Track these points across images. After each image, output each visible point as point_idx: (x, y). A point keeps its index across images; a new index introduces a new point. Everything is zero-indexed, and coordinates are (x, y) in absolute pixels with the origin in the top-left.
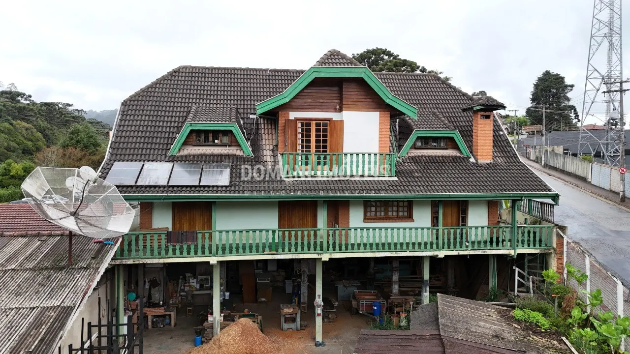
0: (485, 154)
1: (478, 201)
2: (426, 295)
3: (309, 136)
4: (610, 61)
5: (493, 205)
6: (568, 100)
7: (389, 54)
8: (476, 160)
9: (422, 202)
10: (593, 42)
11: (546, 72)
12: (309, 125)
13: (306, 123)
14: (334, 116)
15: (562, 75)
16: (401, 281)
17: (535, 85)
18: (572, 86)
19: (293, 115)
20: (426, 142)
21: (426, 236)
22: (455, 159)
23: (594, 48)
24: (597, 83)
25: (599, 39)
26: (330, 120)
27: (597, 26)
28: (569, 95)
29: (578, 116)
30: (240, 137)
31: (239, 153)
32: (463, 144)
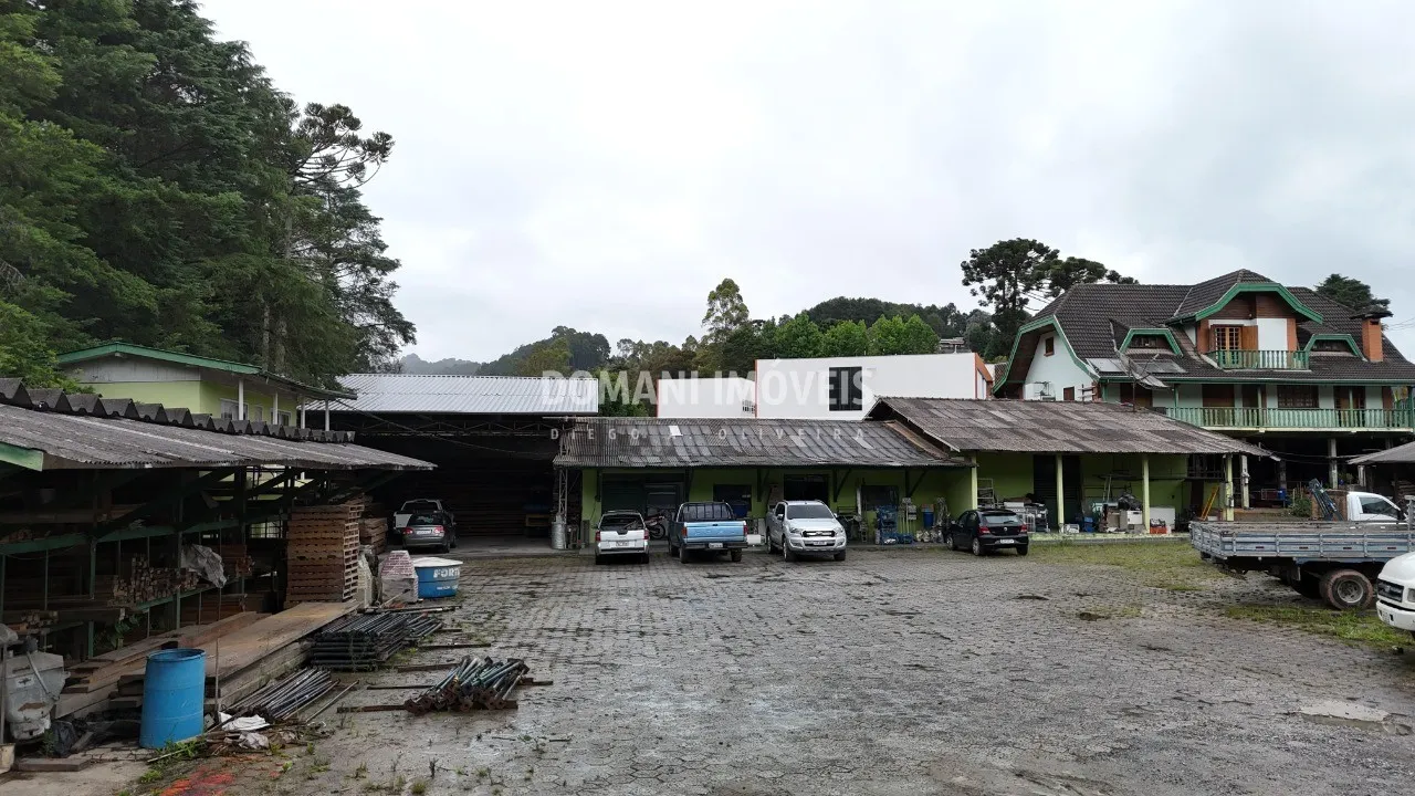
0: (1376, 355)
1: (1374, 391)
3: (1224, 339)
5: (1387, 391)
7: (1041, 249)
8: (1368, 359)
9: (1325, 391)
12: (1223, 330)
13: (1222, 328)
14: (1246, 323)
15: (1364, 283)
19: (1212, 322)
20: (1321, 344)
21: (1333, 418)
22: (1349, 359)
26: (1241, 326)
30: (1171, 340)
31: (1169, 353)
32: (1354, 345)
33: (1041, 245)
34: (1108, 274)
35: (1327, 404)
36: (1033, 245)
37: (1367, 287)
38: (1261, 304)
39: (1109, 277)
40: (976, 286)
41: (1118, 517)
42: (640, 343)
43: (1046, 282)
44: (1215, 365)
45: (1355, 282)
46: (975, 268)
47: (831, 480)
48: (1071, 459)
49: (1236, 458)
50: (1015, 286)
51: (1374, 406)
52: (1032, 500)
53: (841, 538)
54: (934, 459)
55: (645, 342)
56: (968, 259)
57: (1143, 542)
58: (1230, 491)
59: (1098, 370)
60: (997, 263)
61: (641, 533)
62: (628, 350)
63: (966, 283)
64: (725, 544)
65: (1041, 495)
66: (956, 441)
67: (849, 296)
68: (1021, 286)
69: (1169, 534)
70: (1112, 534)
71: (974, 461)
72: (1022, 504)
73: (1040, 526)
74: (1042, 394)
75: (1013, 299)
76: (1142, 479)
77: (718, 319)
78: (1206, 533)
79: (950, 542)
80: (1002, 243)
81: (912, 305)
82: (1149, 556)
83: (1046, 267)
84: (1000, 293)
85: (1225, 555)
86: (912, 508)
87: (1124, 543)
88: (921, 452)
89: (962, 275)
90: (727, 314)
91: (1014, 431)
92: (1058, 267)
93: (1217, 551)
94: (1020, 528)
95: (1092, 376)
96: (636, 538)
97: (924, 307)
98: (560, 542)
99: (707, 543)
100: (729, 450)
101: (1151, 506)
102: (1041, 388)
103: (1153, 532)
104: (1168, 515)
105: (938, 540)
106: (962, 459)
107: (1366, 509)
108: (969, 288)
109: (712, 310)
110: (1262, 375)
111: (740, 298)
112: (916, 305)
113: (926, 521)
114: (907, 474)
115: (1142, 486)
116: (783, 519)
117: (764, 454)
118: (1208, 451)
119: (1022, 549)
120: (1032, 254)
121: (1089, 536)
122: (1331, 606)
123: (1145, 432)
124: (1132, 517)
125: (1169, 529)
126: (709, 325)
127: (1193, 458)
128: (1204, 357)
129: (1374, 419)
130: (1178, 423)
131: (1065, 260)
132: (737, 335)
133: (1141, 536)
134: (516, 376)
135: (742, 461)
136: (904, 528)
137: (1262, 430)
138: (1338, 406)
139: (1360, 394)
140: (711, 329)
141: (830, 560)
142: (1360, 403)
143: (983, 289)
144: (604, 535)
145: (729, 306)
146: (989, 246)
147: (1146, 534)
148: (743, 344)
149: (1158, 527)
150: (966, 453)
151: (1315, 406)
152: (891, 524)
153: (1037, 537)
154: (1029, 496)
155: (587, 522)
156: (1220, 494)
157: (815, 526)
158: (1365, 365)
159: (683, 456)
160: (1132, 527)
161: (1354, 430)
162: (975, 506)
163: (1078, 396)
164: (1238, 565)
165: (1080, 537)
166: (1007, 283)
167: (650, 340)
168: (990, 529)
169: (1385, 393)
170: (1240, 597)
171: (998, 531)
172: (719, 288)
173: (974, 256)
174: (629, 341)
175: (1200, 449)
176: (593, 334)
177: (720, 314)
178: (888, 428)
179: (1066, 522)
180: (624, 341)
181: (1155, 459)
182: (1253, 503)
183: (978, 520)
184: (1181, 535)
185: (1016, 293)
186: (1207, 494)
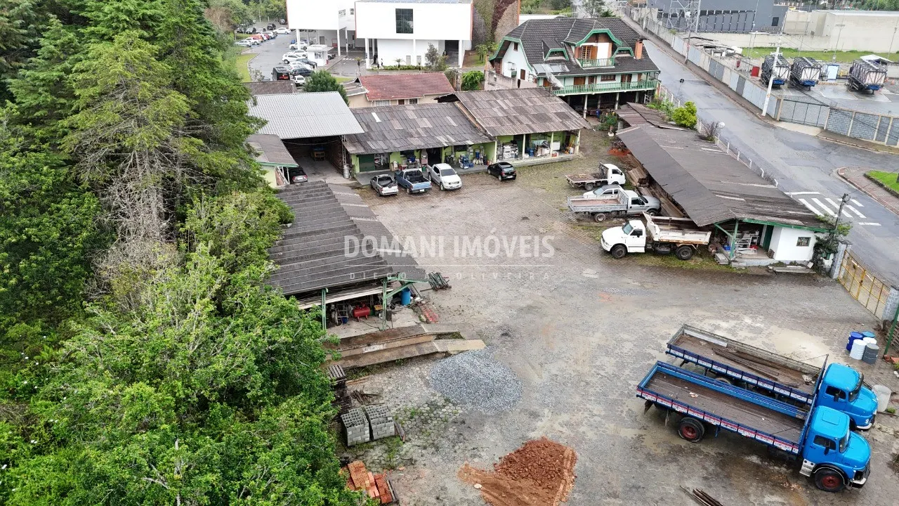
0: (639, 56)
1: (635, 73)
2: (617, 105)
3: (585, 52)
5: (640, 75)
8: (636, 58)
9: (618, 74)
13: (585, 47)
14: (594, 44)
16: (601, 104)
20: (620, 52)
21: (619, 86)
22: (629, 57)
26: (592, 46)
30: (565, 52)
31: (564, 59)
32: (632, 52)
35: (618, 79)
38: (601, 38)
41: (542, 150)
44: (580, 65)
51: (634, 79)
52: (513, 143)
54: (481, 134)
57: (549, 163)
59: (536, 72)
64: (425, 190)
69: (557, 157)
70: (539, 158)
72: (509, 147)
73: (516, 157)
74: (512, 69)
87: (544, 164)
88: (475, 128)
95: (535, 75)
96: (394, 189)
98: (347, 176)
99: (419, 190)
103: (553, 157)
104: (558, 146)
105: (481, 164)
110: (596, 69)
113: (476, 155)
118: (573, 128)
123: (553, 114)
125: (559, 153)
128: (577, 60)
129: (634, 84)
133: (550, 158)
135: (414, 142)
137: (594, 93)
138: (622, 80)
139: (630, 76)
142: (630, 79)
149: (554, 154)
151: (614, 79)
152: (467, 162)
154: (512, 141)
155: (354, 165)
158: (634, 60)
159: (390, 141)
160: (546, 155)
161: (625, 91)
168: (505, 173)
171: (507, 174)
175: (571, 126)
178: (458, 108)
179: (525, 153)
186: (571, 139)
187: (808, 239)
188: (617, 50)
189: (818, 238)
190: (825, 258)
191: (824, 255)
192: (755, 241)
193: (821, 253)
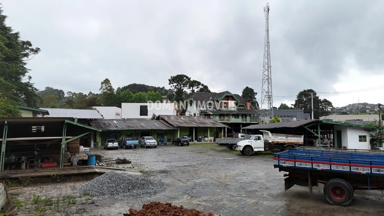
0: (249, 108)
1: (248, 114)
4: (268, 87)
6: (255, 99)
7: (187, 77)
9: (240, 115)
10: (263, 81)
11: (247, 87)
15: (253, 89)
17: (243, 92)
18: (257, 93)
19: (221, 101)
20: (240, 106)
21: (241, 120)
22: (244, 109)
23: (264, 83)
24: (265, 94)
25: (265, 80)
27: (264, 76)
28: (256, 97)
29: (259, 106)
32: (245, 106)
33: (187, 76)
34: (201, 84)
35: (240, 117)
36: (185, 76)
37: (253, 90)
38: (230, 98)
39: (201, 85)
40: (172, 85)
41: (204, 139)
42: (75, 93)
43: (188, 85)
44: (221, 110)
45: (251, 88)
46: (172, 80)
47: (150, 132)
48: (196, 128)
49: (224, 128)
50: (181, 86)
51: (248, 118)
52: (189, 136)
53: (156, 143)
54: (171, 128)
55: (76, 93)
56: (170, 78)
57: (208, 143)
58: (223, 134)
59: (200, 110)
60: (177, 80)
61: (117, 143)
62: (70, 95)
63: (170, 84)
64: (134, 145)
65: (190, 135)
66: (176, 125)
67: (137, 83)
68: (182, 86)
69: (212, 142)
70: (203, 142)
71: (179, 128)
72: (187, 137)
73: (190, 140)
74: (190, 114)
75: (180, 88)
76: (208, 132)
77: (104, 89)
78: (217, 140)
79: (175, 144)
80: (178, 75)
81: (154, 87)
82: (209, 145)
83: (188, 82)
84: (177, 87)
85: (220, 143)
86: (166, 138)
87: (205, 143)
88: (168, 126)
89: (168, 82)
90: (106, 88)
91: (186, 122)
92: (190, 82)
93: (219, 143)
94: (188, 141)
95: (200, 111)
96: (116, 144)
97: (157, 87)
98: (92, 146)
99: (131, 145)
100: (129, 126)
101: (210, 137)
102: (189, 113)
103: (210, 141)
104: (212, 138)
105: (171, 144)
106: (176, 128)
107: (241, 137)
108: (170, 85)
109: (102, 86)
110: (229, 112)
111: (110, 84)
112: (155, 87)
113: (169, 140)
114: (165, 131)
115: (208, 133)
116: (144, 140)
117: (137, 127)
118: (219, 126)
119: (188, 145)
120: (185, 78)
121: (199, 143)
122: (233, 150)
123: (209, 123)
124: (206, 139)
125: (213, 141)
126: (101, 91)
127: (217, 128)
128: (219, 108)
129: (248, 120)
130: (215, 121)
131: (192, 80)
132: (110, 94)
133: (208, 142)
134: (77, 109)
135: (133, 129)
136: (165, 142)
137: (229, 122)
138: (242, 118)
139: (246, 116)
140: (102, 92)
141: (153, 148)
142: (246, 117)
143: (173, 86)
144: (109, 144)
145: (107, 86)
146: (175, 75)
147: (209, 142)
148: (111, 97)
149: (211, 141)
150: (177, 127)
151: (238, 118)
152: (163, 141)
153: (190, 143)
154: (188, 135)
155: (98, 142)
156: (221, 134)
157: (151, 141)
158: (246, 110)
159: (120, 128)
160: (206, 141)
161: (244, 122)
162: (179, 137)
163: (196, 115)
164: (222, 145)
165: (197, 143)
166: (179, 85)
167: (77, 92)
168: (183, 141)
169: (250, 115)
170: (222, 150)
171: (184, 141)
172: (104, 81)
173: (171, 78)
174: (71, 92)
175: (218, 126)
176: (59, 90)
177: (105, 88)
178: (161, 121)
179: (195, 140)
180: (69, 92)
181: (210, 128)
182: (228, 136)
183: (180, 139)
184: (215, 142)
185: (181, 87)
186: (219, 134)
187: (365, 137)
188: (238, 105)
189: (371, 136)
190: (380, 147)
191: (378, 145)
192: (332, 145)
193: (376, 144)
